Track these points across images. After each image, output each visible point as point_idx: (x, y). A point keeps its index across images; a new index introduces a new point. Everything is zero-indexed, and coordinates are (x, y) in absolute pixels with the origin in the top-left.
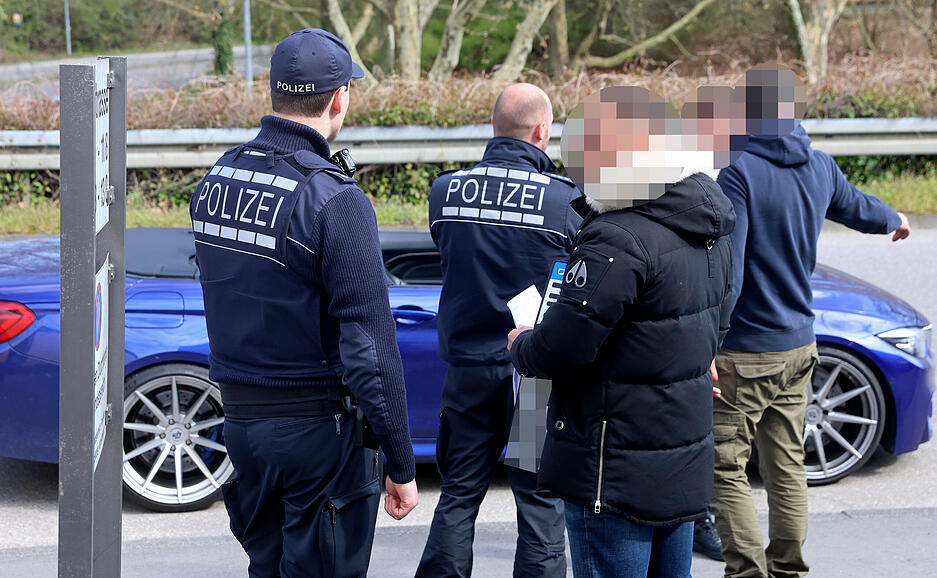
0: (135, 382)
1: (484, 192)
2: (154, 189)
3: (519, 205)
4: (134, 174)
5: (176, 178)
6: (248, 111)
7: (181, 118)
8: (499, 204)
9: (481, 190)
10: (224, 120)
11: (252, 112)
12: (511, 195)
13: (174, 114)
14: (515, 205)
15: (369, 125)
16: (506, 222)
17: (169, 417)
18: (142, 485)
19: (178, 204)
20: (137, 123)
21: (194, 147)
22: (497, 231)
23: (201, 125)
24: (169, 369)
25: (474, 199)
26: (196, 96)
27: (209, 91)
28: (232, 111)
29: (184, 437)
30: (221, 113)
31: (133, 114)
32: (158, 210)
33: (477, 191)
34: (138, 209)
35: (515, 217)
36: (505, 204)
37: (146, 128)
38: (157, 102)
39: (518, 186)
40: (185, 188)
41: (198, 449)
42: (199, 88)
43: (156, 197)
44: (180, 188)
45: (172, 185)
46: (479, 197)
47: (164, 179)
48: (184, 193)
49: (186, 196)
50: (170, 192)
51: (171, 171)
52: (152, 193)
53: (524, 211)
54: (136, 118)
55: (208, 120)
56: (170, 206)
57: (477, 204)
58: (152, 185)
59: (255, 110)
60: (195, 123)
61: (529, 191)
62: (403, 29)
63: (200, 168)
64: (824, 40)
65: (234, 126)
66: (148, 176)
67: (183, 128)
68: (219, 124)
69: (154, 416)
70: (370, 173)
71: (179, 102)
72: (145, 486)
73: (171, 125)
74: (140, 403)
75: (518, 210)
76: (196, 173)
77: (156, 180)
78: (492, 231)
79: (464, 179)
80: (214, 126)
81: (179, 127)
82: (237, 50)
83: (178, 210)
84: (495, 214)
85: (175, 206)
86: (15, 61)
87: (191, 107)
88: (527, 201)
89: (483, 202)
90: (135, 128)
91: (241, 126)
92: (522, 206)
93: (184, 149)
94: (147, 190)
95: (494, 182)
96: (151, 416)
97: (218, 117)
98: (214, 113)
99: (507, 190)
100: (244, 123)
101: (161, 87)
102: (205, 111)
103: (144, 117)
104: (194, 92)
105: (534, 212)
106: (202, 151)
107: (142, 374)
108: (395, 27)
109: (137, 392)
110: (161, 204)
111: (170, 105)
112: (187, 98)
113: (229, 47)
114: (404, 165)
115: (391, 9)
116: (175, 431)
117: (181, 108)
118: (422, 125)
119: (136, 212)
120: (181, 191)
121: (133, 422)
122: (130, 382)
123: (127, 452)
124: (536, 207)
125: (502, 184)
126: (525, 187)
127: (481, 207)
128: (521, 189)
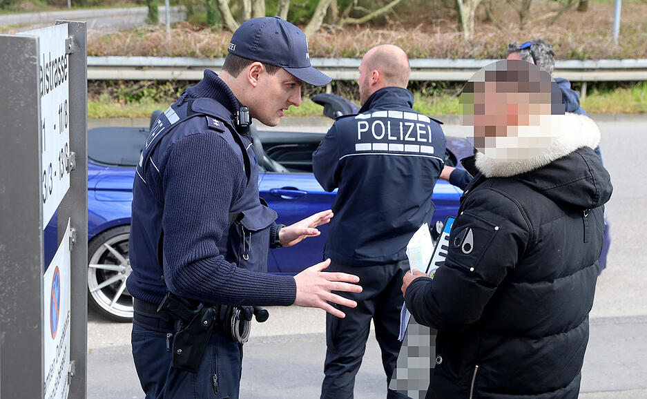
0: (104, 238)
1: (389, 130)
2: (116, 92)
3: (416, 139)
4: (104, 83)
5: (130, 85)
6: (172, 47)
7: (132, 50)
8: (402, 139)
10: (158, 52)
11: (175, 48)
12: (409, 132)
13: (128, 47)
14: (414, 139)
16: (408, 153)
18: (110, 305)
19: (131, 101)
20: (105, 52)
21: (140, 68)
22: (402, 159)
23: (144, 55)
25: (382, 136)
26: (141, 37)
27: (149, 34)
28: (163, 47)
30: (156, 47)
31: (103, 47)
32: (119, 105)
33: (384, 130)
34: (107, 104)
35: (414, 148)
36: (407, 139)
37: (111, 55)
38: (117, 40)
39: (412, 125)
40: (135, 92)
42: (143, 31)
43: (117, 97)
44: (132, 91)
45: (127, 90)
46: (386, 135)
47: (122, 86)
48: (135, 95)
49: (135, 97)
50: (126, 94)
51: (126, 82)
52: (115, 94)
53: (421, 144)
54: (105, 49)
55: (148, 51)
56: (126, 102)
57: (385, 140)
58: (115, 90)
59: (177, 47)
60: (141, 53)
61: (421, 128)
63: (144, 80)
64: (473, 13)
66: (113, 84)
67: (134, 56)
68: (155, 54)
69: (117, 259)
71: (131, 41)
72: (112, 306)
73: (126, 54)
74: (107, 251)
75: (416, 143)
76: (142, 83)
77: (117, 86)
78: (398, 160)
80: (152, 56)
81: (131, 55)
82: (161, 8)
83: (131, 106)
84: (399, 147)
85: (129, 103)
86: (38, 11)
87: (138, 43)
88: (422, 136)
90: (105, 55)
91: (168, 56)
92: (419, 140)
93: (134, 68)
94: (112, 93)
95: (395, 122)
96: (115, 259)
97: (154, 50)
98: (152, 48)
99: (406, 128)
100: (171, 54)
101: (120, 31)
102: (147, 46)
103: (110, 50)
104: (140, 35)
105: (427, 144)
106: (146, 70)
107: (109, 232)
109: (106, 244)
110: (121, 101)
111: (125, 41)
112: (136, 38)
113: (156, 7)
117: (132, 44)
119: (106, 107)
120: (132, 94)
121: (103, 263)
122: (101, 237)
123: (99, 282)
124: (428, 140)
125: (401, 123)
126: (418, 125)
127: (389, 142)
128: (415, 127)
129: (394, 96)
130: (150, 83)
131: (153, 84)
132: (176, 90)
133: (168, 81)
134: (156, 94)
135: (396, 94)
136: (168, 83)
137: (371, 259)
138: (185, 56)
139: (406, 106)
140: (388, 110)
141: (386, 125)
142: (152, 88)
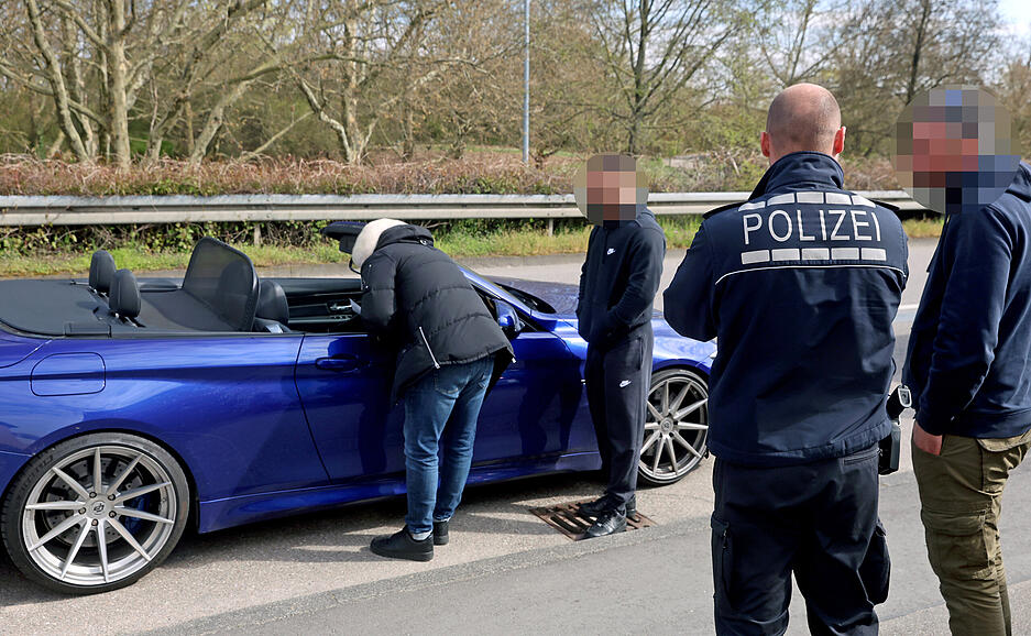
0: (51, 457)
1: (800, 225)
3: (853, 237)
8: (825, 239)
9: (795, 223)
12: (838, 226)
14: (848, 238)
15: (147, 194)
16: (838, 262)
17: (91, 489)
22: (826, 275)
24: (92, 439)
25: (789, 235)
29: (107, 510)
33: (790, 225)
35: (850, 254)
36: (834, 237)
39: (843, 212)
41: (123, 520)
46: (796, 233)
53: (861, 245)
57: (794, 242)
61: (859, 218)
62: (117, 137)
65: (34, 194)
69: (70, 488)
70: (147, 230)
72: (65, 570)
75: (852, 243)
79: (765, 213)
84: (823, 253)
88: (862, 231)
89: (802, 238)
91: (40, 194)
92: (857, 238)
95: (810, 211)
96: (66, 488)
97: (19, 186)
99: (831, 220)
105: (873, 244)
106: (6, 213)
107: (60, 447)
108: (112, 136)
109: (54, 468)
114: (174, 224)
115: (109, 124)
116: (97, 505)
118: (187, 194)
121: (44, 501)
122: (45, 457)
123: (40, 535)
124: (874, 237)
125: (821, 212)
126: (853, 213)
127: (802, 245)
128: (848, 216)
129: (806, 167)
130: (12, 230)
131: (17, 232)
132: (51, 239)
133: (39, 226)
134: (22, 245)
135: (810, 164)
136: (39, 230)
137: (781, 454)
138: (63, 193)
139: (829, 184)
140: (795, 192)
141: (793, 216)
142: (16, 237)
